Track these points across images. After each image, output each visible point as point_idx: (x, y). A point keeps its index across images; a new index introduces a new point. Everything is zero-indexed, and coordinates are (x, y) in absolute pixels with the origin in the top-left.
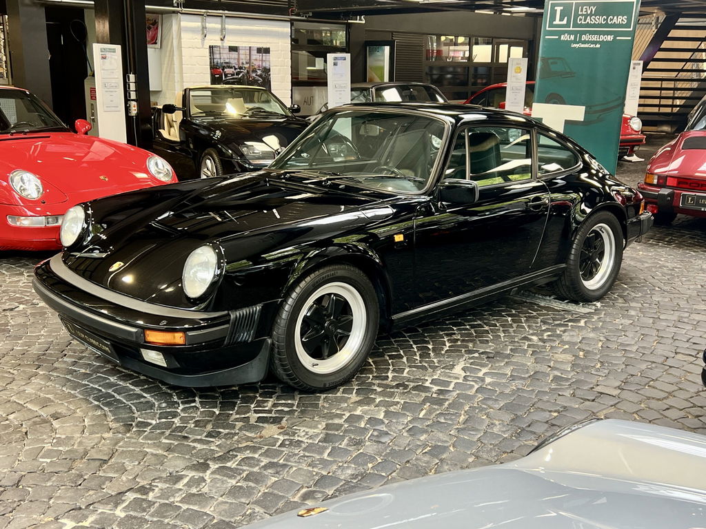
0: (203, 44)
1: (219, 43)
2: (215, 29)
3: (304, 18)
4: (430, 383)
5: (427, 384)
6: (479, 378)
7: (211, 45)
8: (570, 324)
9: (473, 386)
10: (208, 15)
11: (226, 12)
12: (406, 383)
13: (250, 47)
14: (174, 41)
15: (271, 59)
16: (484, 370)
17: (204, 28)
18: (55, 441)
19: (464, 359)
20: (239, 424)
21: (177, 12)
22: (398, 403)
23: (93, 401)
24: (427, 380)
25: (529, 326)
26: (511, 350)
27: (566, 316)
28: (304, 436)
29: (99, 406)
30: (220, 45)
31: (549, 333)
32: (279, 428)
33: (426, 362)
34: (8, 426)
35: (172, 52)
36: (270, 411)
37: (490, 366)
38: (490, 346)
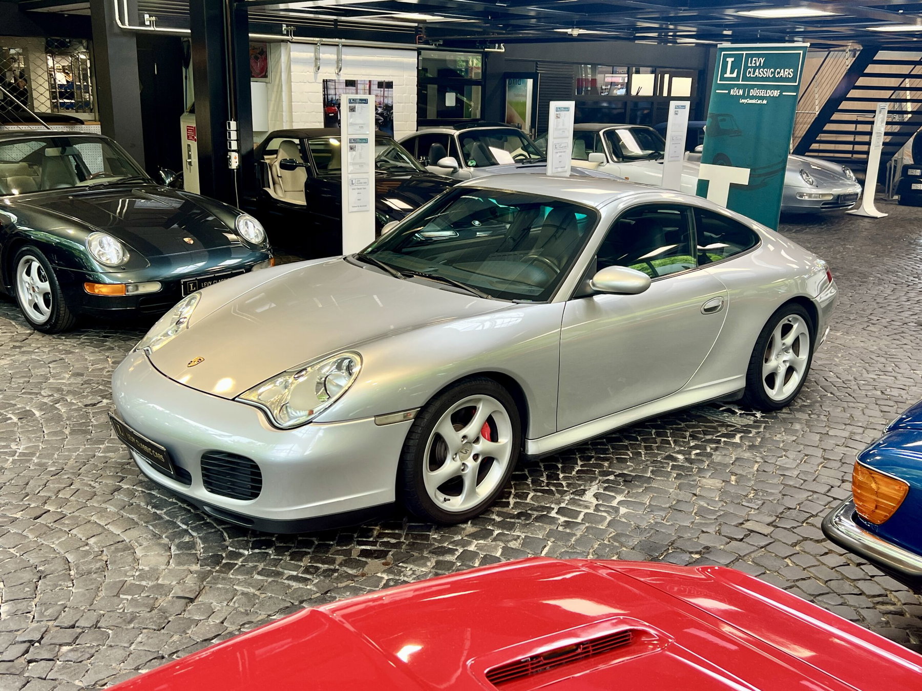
0: (316, 78)
1: (334, 77)
2: (329, 60)
3: (433, 47)
4: (556, 513)
5: (553, 514)
6: (612, 507)
7: (325, 79)
8: (723, 439)
9: (605, 518)
10: (322, 44)
11: (343, 40)
12: (529, 512)
13: (370, 82)
14: (283, 74)
15: (394, 95)
16: (620, 498)
17: (317, 59)
18: (137, 573)
19: (597, 481)
20: (340, 558)
21: (286, 41)
22: (519, 537)
23: (181, 525)
24: (553, 509)
25: (675, 442)
26: (652, 472)
27: (719, 429)
28: (410, 575)
29: (186, 531)
30: (336, 79)
31: (698, 451)
32: (384, 564)
33: (554, 485)
34: (87, 553)
35: (280, 86)
36: (373, 543)
37: (626, 492)
38: (629, 467)
